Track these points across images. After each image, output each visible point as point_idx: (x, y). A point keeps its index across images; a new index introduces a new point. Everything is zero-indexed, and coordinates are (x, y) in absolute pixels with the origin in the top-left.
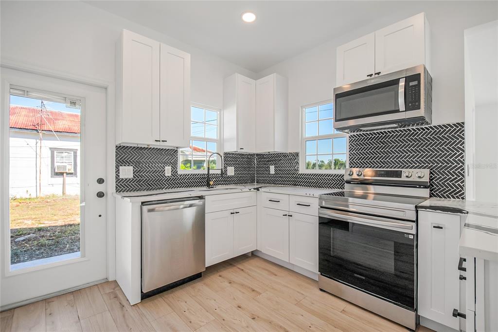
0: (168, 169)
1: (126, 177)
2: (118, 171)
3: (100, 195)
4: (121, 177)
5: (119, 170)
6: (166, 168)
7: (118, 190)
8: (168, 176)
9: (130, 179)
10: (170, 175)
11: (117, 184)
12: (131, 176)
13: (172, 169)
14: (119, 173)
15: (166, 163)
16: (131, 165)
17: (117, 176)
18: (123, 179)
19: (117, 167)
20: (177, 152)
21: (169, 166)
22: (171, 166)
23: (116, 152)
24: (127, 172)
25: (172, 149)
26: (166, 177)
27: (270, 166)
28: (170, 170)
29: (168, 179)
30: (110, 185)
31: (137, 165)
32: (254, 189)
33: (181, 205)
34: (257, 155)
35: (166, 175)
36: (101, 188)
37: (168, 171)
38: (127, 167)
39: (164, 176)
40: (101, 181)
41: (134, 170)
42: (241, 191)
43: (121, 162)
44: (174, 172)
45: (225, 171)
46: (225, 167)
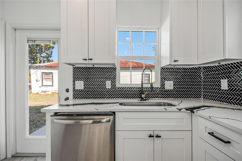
0: (108, 83)
1: (80, 89)
4: (76, 88)
5: (75, 84)
6: (107, 82)
7: (75, 97)
8: (109, 89)
9: (82, 90)
10: (110, 87)
11: (74, 93)
12: (82, 88)
13: (111, 83)
14: (75, 86)
15: (107, 79)
16: (83, 80)
17: (74, 88)
18: (77, 90)
19: (74, 81)
20: (116, 69)
21: (109, 80)
22: (111, 81)
23: (73, 71)
24: (80, 85)
25: (111, 67)
26: (107, 89)
27: (222, 80)
28: (110, 84)
29: (109, 91)
30: (70, 95)
31: (86, 80)
32: (187, 109)
34: (204, 68)
35: (107, 88)
37: (108, 84)
39: (106, 88)
40: (67, 90)
41: (84, 84)
42: (165, 110)
43: (76, 78)
44: (114, 85)
45: (163, 85)
46: (161, 81)
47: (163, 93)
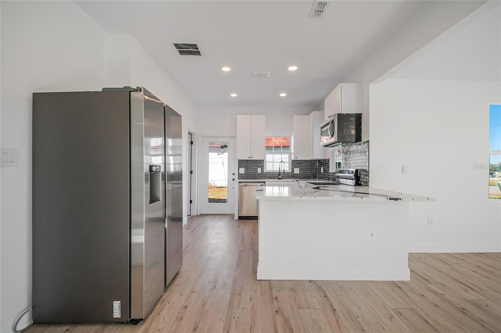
1: (242, 173)
2: (239, 170)
3: (234, 180)
11: (238, 176)
20: (264, 161)
21: (260, 168)
23: (238, 162)
25: (261, 160)
31: (246, 167)
34: (318, 160)
35: (259, 172)
36: (234, 177)
38: (242, 169)
40: (234, 174)
41: (245, 170)
43: (240, 167)
44: (262, 171)
45: (293, 171)
46: (292, 169)
47: (292, 176)
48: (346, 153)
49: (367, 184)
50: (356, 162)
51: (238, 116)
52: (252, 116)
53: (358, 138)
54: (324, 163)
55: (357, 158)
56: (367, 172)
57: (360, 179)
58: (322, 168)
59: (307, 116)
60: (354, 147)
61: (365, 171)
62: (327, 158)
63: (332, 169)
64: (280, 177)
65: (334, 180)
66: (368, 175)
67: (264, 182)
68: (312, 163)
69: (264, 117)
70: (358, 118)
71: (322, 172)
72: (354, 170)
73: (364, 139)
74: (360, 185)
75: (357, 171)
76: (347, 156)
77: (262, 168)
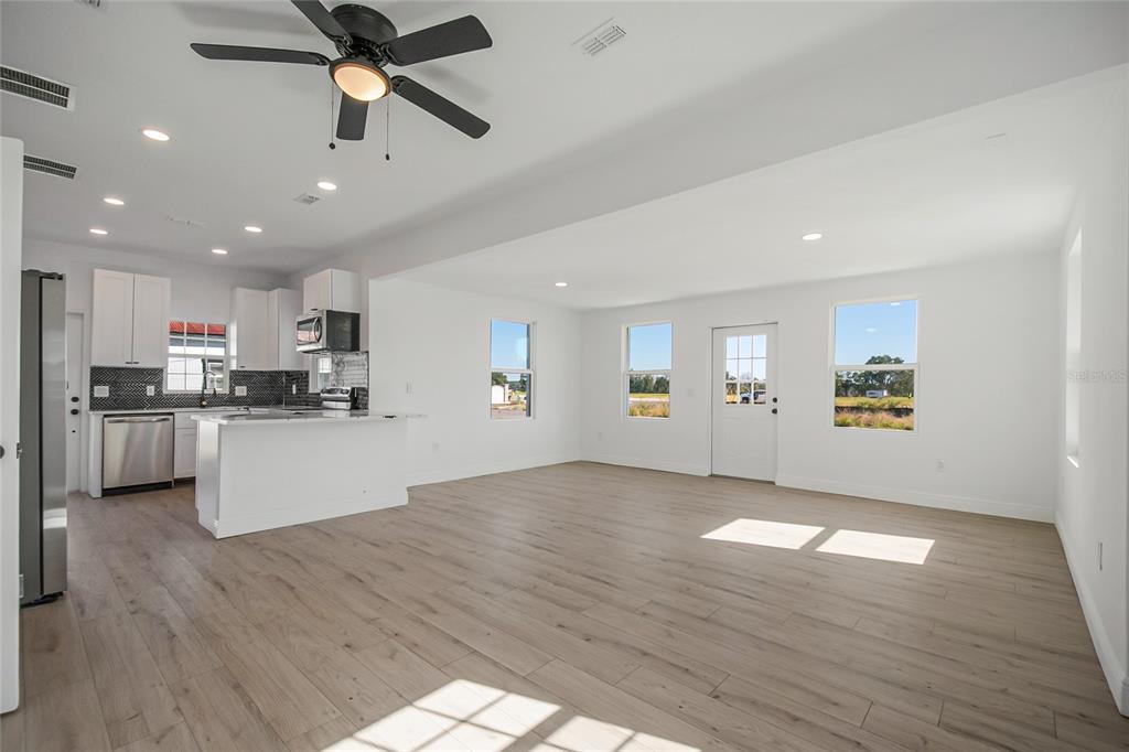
0: (151, 389)
1: (101, 396)
2: (92, 390)
3: (75, 412)
4: (96, 395)
6: (149, 387)
7: (92, 408)
8: (151, 396)
9: (105, 397)
10: (153, 394)
11: (91, 403)
12: (107, 395)
13: (155, 389)
14: (93, 392)
15: (150, 383)
16: (108, 385)
17: (92, 395)
18: (97, 398)
19: (92, 387)
20: (163, 372)
21: (152, 385)
22: (155, 386)
23: (91, 373)
24: (103, 391)
25: (156, 369)
26: (148, 397)
28: (153, 390)
29: (151, 399)
30: (85, 403)
31: (114, 385)
33: (155, 419)
34: (286, 372)
35: (148, 394)
36: (75, 406)
37: (151, 391)
38: (102, 387)
39: (145, 395)
40: (75, 399)
41: (110, 390)
43: (95, 382)
44: (159, 392)
45: (232, 391)
46: (231, 386)
47: (232, 400)
48: (338, 364)
49: (366, 407)
50: (351, 379)
51: (96, 271)
52: (137, 276)
53: (355, 347)
54: (300, 378)
55: (353, 372)
56: (365, 391)
57: (358, 401)
58: (294, 386)
59: (266, 293)
60: (350, 357)
61: (363, 389)
62: (305, 369)
63: (315, 387)
64: (204, 403)
65: (316, 403)
66: (367, 395)
67: (172, 414)
68: (274, 376)
69: (167, 282)
70: (355, 319)
71: (294, 392)
72: (349, 388)
73: (362, 348)
74: (358, 408)
75: (353, 389)
76: (339, 369)
77: (159, 385)
